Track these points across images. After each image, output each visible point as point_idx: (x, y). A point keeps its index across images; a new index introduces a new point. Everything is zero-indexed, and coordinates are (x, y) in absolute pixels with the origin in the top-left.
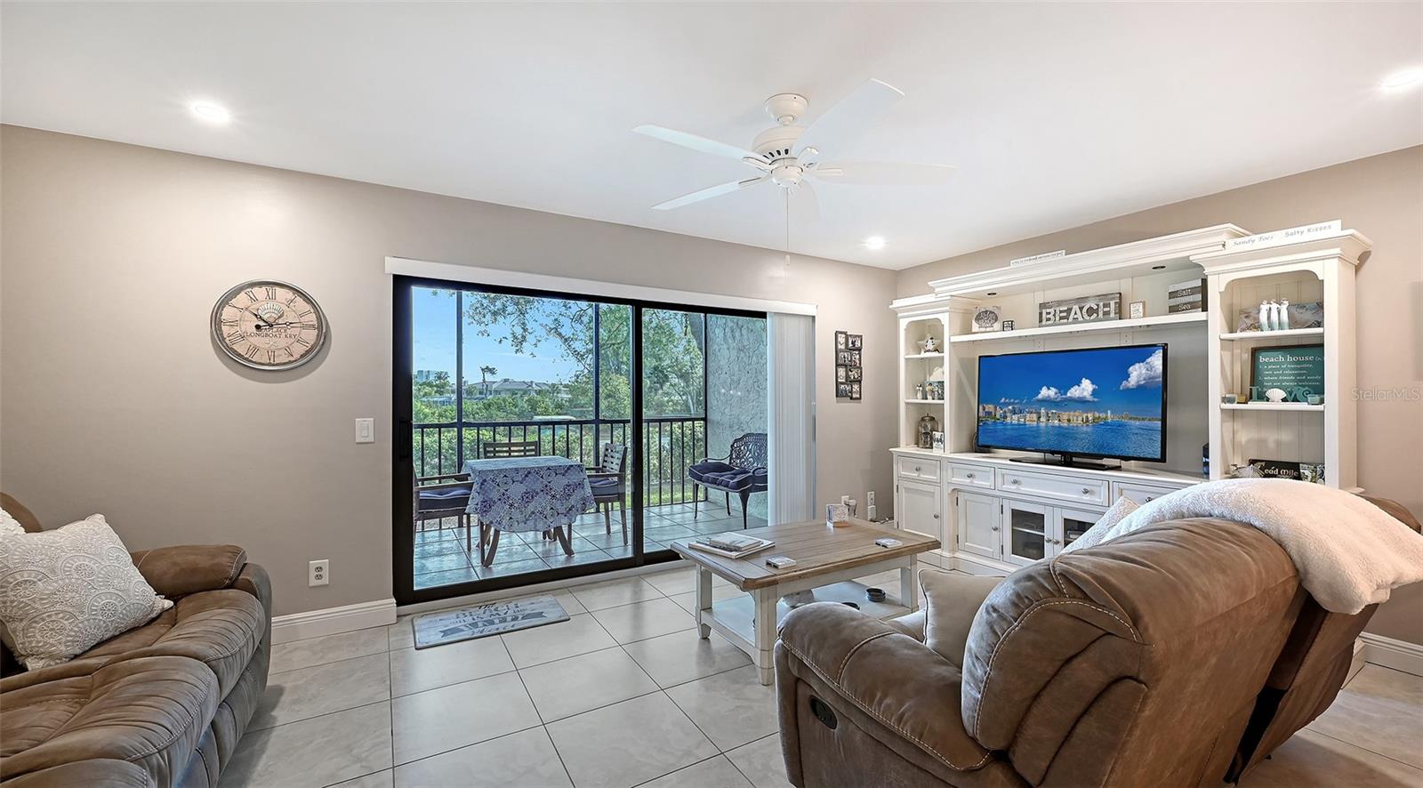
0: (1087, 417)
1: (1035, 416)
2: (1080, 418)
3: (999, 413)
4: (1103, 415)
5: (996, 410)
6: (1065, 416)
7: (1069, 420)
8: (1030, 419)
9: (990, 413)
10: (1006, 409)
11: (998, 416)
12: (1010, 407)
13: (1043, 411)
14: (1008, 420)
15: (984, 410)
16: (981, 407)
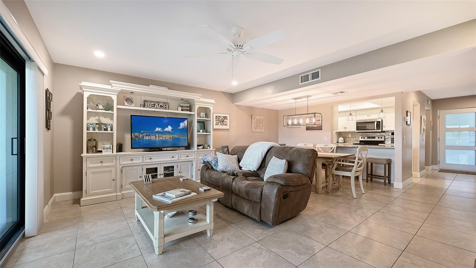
0: (170, 137)
1: (154, 137)
2: (168, 137)
3: (141, 136)
4: (174, 136)
5: (139, 135)
6: (164, 137)
7: (165, 138)
8: (153, 138)
9: (136, 136)
10: (144, 135)
11: (140, 137)
12: (145, 134)
13: (157, 135)
14: (145, 138)
15: (134, 135)
16: (133, 134)
